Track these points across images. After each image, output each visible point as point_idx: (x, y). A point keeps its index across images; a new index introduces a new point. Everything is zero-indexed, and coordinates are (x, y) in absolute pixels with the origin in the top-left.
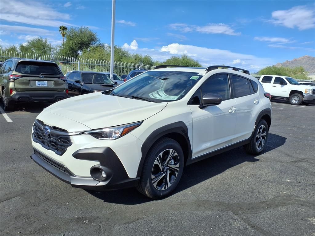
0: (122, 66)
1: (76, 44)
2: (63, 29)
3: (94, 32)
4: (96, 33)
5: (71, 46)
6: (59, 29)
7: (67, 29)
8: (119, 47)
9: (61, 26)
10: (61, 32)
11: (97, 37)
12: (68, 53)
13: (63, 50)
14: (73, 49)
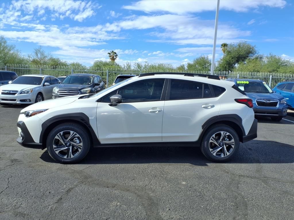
0: (278, 77)
1: (232, 59)
2: (224, 46)
3: (252, 45)
4: (255, 45)
5: (228, 61)
6: (221, 46)
7: (228, 46)
8: (279, 57)
9: (223, 43)
10: (222, 48)
11: (256, 49)
12: (225, 67)
13: (221, 64)
14: (230, 63)
